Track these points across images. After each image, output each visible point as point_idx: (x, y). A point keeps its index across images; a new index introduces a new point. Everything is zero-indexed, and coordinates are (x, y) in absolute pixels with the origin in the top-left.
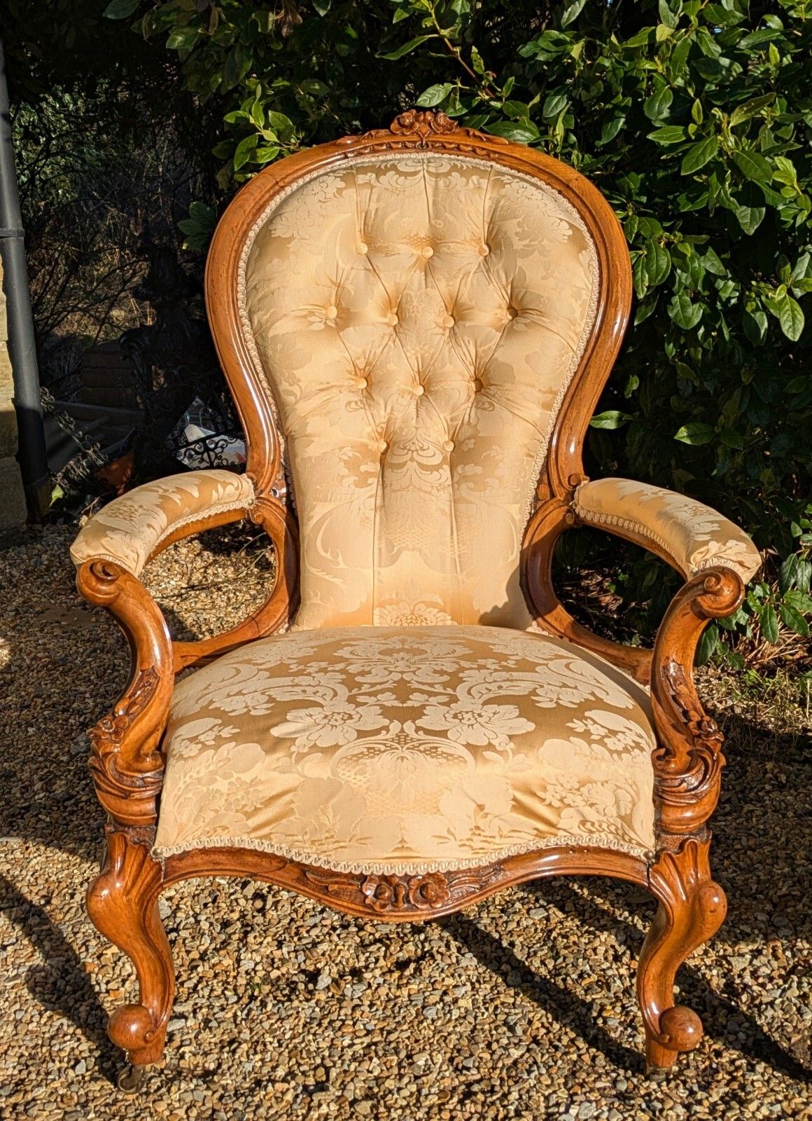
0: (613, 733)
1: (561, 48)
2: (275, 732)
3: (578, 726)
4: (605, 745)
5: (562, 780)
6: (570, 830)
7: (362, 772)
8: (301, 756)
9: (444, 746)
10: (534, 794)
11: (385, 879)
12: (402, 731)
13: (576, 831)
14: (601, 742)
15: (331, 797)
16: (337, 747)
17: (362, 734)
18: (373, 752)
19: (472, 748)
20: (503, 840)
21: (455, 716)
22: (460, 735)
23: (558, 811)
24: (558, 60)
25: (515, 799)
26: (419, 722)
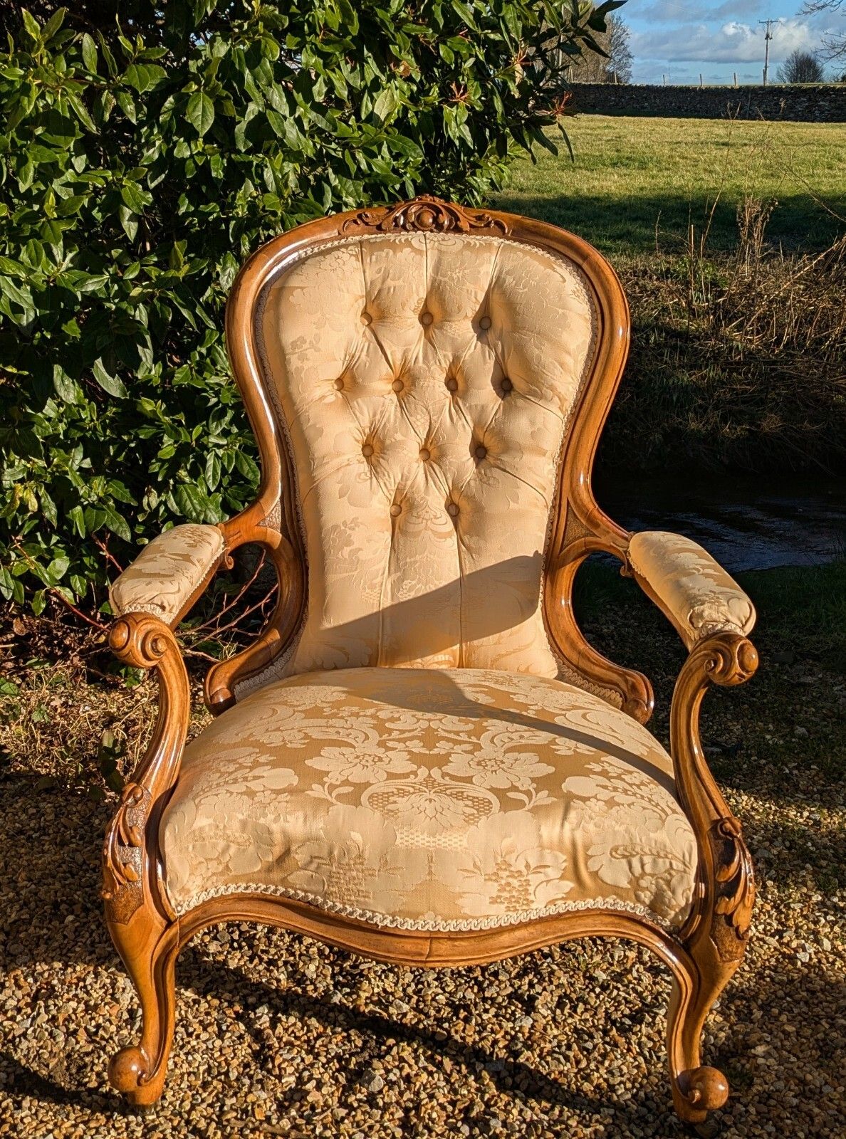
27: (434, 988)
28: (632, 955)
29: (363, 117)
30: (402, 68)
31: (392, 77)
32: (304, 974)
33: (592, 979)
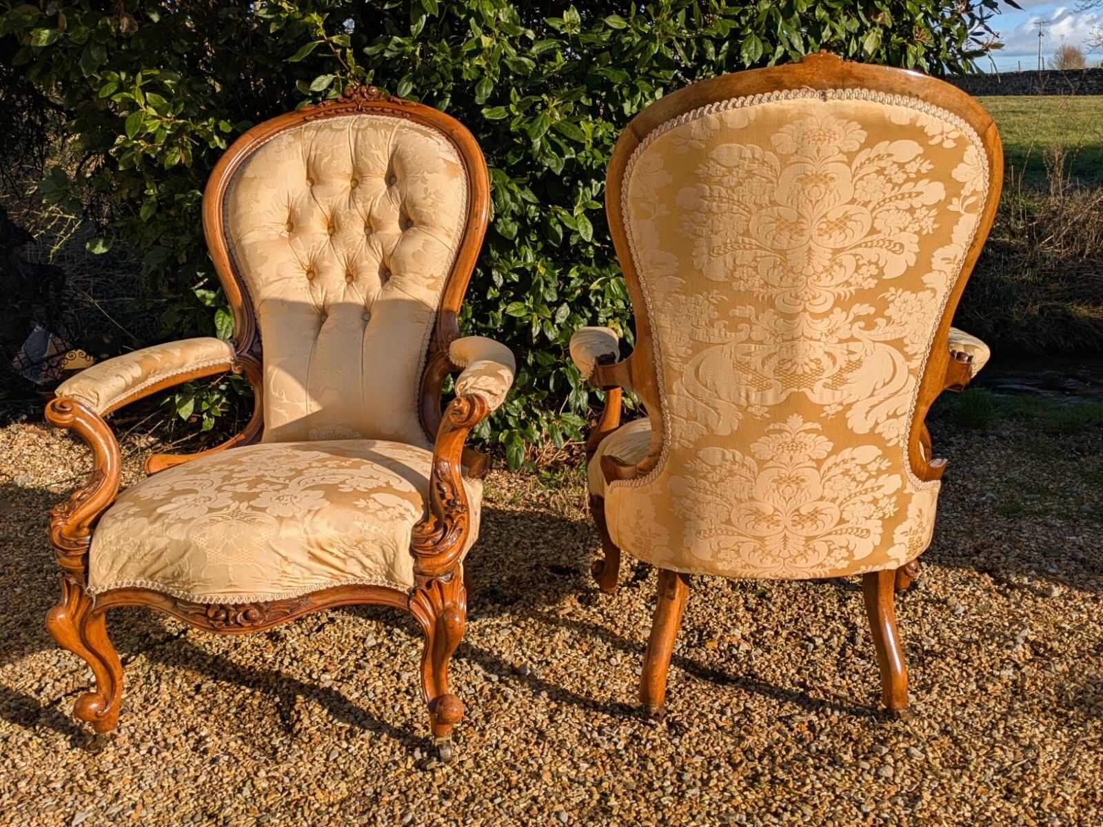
0: (386, 508)
1: (401, 49)
2: (160, 510)
3: (362, 503)
4: (377, 516)
5: (346, 540)
6: (354, 573)
7: (203, 535)
8: (169, 526)
9: (260, 516)
10: (323, 549)
11: (222, 607)
12: (238, 508)
13: (359, 573)
14: (374, 514)
15: (185, 552)
16: (193, 519)
17: (211, 510)
18: (213, 521)
19: (280, 519)
20: (306, 581)
21: (278, 498)
22: (277, 509)
23: (344, 560)
24: (399, 57)
25: (310, 553)
26: (252, 503)
27: (948, 633)
28: (1085, 616)
29: (851, 55)
30: (880, 19)
31: (874, 24)
32: (854, 624)
33: (1061, 628)
